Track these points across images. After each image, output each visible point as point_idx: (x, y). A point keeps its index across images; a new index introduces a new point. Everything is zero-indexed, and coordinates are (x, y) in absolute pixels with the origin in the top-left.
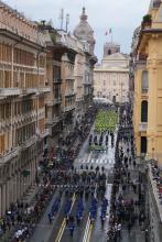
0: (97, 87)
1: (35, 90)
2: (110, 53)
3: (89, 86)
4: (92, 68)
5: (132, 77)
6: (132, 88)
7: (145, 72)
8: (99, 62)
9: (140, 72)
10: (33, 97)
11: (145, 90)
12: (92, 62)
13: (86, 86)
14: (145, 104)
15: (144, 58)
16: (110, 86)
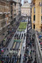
0: (22, 12)
1: (6, 13)
2: (25, 3)
3: (20, 12)
4: (21, 7)
5: (31, 9)
6: (31, 12)
7: (35, 8)
8: (23, 5)
9: (33, 8)
10: (6, 14)
11: (34, 12)
12: (21, 5)
13: (19, 11)
14: (34, 16)
15: (34, 4)
16: (25, 11)
